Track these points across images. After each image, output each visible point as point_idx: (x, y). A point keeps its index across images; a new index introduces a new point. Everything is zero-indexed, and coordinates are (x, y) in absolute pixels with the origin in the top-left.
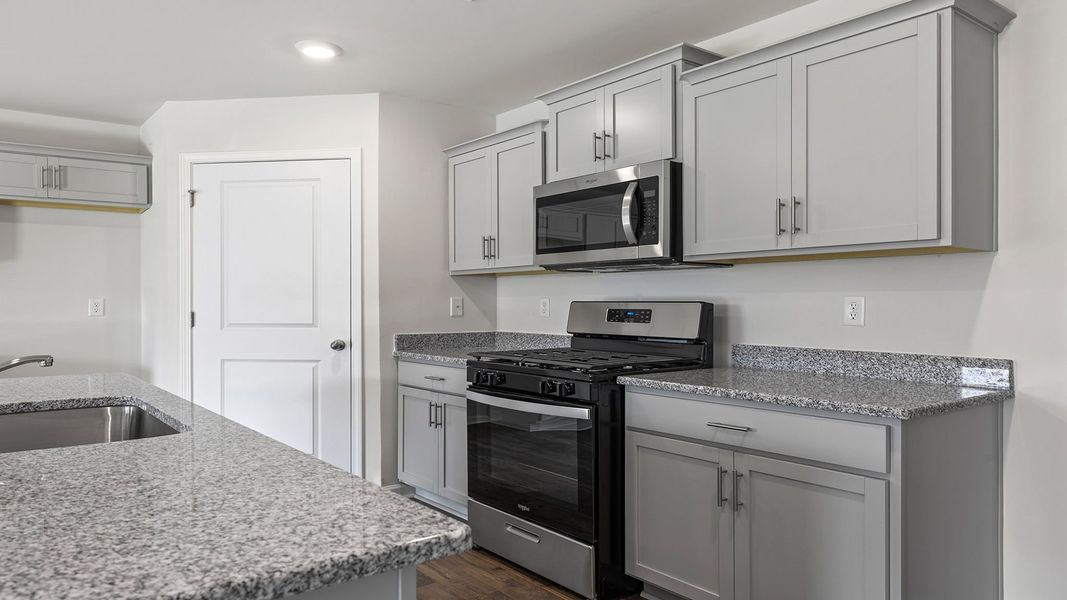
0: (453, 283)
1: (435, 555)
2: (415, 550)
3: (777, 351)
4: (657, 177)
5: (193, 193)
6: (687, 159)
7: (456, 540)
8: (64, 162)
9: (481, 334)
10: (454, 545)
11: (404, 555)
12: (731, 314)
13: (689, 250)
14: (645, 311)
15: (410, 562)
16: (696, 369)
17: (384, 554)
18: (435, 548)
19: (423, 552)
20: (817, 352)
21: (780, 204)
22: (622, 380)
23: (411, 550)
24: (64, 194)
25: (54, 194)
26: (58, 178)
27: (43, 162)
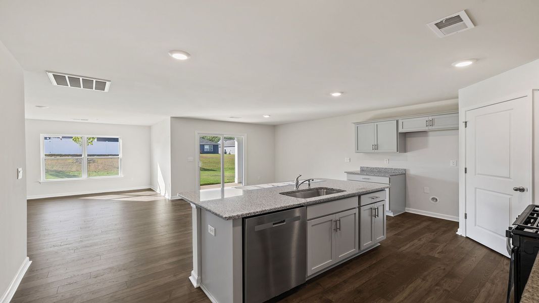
5: (465, 123)
8: (432, 117)
24: (433, 127)
25: (430, 128)
26: (431, 123)
27: (427, 119)
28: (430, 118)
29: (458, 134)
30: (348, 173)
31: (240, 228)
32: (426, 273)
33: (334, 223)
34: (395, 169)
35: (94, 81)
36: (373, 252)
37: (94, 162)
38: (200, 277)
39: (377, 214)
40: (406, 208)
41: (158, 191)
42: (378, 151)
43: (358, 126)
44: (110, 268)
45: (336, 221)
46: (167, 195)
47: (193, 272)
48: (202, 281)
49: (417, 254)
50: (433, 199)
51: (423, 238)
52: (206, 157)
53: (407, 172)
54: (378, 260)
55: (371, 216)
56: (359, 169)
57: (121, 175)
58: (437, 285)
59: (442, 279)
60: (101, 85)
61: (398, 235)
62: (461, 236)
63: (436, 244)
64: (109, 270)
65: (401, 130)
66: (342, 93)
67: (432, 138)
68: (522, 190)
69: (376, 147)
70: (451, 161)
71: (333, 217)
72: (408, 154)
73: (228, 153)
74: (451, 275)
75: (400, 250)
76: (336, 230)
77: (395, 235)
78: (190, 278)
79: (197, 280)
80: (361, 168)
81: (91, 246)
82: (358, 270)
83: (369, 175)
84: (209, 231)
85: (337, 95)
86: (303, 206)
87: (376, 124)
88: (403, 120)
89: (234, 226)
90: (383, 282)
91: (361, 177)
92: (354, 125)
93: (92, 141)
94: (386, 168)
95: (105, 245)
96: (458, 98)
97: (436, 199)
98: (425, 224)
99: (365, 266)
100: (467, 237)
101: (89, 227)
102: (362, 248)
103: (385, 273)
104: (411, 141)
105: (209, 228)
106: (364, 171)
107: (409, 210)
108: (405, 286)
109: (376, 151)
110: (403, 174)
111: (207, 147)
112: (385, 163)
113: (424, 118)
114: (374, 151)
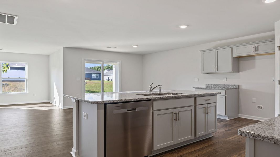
5: (279, 47)
8: (258, 45)
24: (258, 52)
25: (256, 52)
26: (256, 49)
27: (253, 46)
28: (256, 45)
29: (274, 58)
30: (196, 88)
31: (103, 111)
32: (242, 152)
33: (175, 115)
34: (231, 85)
35: (6, 15)
36: (207, 140)
37: (7, 86)
38: (78, 151)
39: (209, 112)
40: (239, 114)
41: (54, 104)
43: (204, 53)
44: (16, 147)
45: (176, 114)
46: (60, 105)
47: (73, 149)
48: (79, 154)
49: (239, 141)
50: (259, 107)
52: (93, 83)
53: (240, 88)
54: (209, 145)
55: (205, 113)
57: (26, 91)
60: (11, 20)
61: (229, 131)
64: (15, 148)
65: (235, 55)
66: (187, 25)
67: (259, 61)
69: (217, 68)
70: (272, 78)
71: (174, 111)
72: (241, 73)
73: (110, 80)
75: (227, 139)
76: (176, 120)
77: (227, 130)
78: (71, 152)
79: (76, 153)
80: (206, 85)
81: (3, 135)
82: (193, 150)
84: (83, 116)
85: (184, 27)
86: (150, 100)
87: (216, 51)
88: (236, 48)
89: (98, 109)
92: (200, 52)
93: (6, 70)
94: (224, 85)
95: (13, 135)
96: (274, 30)
97: (261, 107)
99: (198, 148)
101: (2, 124)
102: (197, 136)
103: (212, 152)
104: (243, 64)
105: (83, 115)
106: (208, 87)
107: (241, 116)
109: (217, 71)
110: (237, 89)
111: (94, 76)
112: (224, 80)
113: (251, 45)
114: (215, 71)
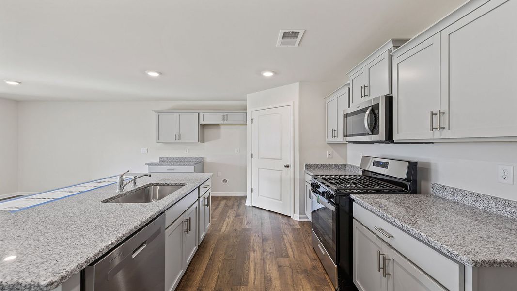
0: (328, 146)
1: (33, 289)
2: (24, 285)
3: (455, 191)
4: (379, 104)
5: (252, 120)
6: (394, 94)
7: (42, 285)
8: (227, 113)
9: (340, 165)
10: (41, 287)
11: (19, 287)
12: (433, 167)
13: (396, 137)
14: (387, 163)
15: (22, 290)
16: (404, 194)
17: (12, 284)
18: (33, 286)
19: (28, 287)
20: (478, 195)
21: (432, 114)
22: (352, 196)
23: (23, 285)
24: (227, 122)
25: (225, 122)
26: (225, 118)
27: (223, 114)
28: (225, 114)
29: (246, 129)
30: (149, 165)
34: (194, 158)
42: (181, 141)
49: (235, 230)
51: (229, 215)
53: (205, 161)
55: (204, 206)
56: (158, 160)
58: (264, 251)
59: (263, 245)
62: (249, 206)
63: (241, 217)
65: (202, 122)
66: (160, 73)
67: (224, 130)
68: (288, 167)
69: (179, 137)
70: (236, 150)
72: (206, 144)
74: (264, 239)
75: (222, 232)
80: (161, 158)
83: (174, 165)
85: (154, 74)
87: (178, 114)
88: (204, 114)
90: (231, 269)
91: (164, 168)
94: (186, 158)
96: (246, 101)
97: (226, 181)
98: (223, 203)
100: (253, 206)
103: (226, 259)
104: (208, 132)
106: (163, 161)
108: (247, 263)
109: (179, 141)
110: (201, 162)
112: (185, 152)
113: (220, 113)
114: (176, 141)
